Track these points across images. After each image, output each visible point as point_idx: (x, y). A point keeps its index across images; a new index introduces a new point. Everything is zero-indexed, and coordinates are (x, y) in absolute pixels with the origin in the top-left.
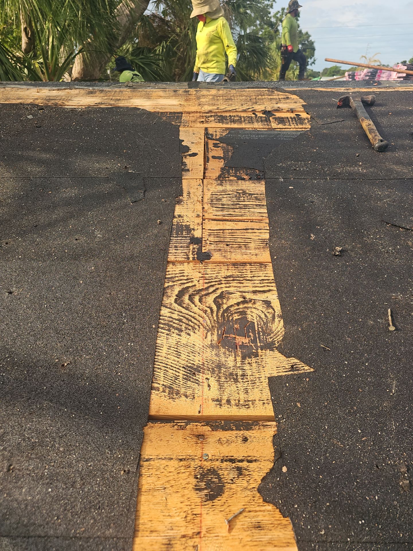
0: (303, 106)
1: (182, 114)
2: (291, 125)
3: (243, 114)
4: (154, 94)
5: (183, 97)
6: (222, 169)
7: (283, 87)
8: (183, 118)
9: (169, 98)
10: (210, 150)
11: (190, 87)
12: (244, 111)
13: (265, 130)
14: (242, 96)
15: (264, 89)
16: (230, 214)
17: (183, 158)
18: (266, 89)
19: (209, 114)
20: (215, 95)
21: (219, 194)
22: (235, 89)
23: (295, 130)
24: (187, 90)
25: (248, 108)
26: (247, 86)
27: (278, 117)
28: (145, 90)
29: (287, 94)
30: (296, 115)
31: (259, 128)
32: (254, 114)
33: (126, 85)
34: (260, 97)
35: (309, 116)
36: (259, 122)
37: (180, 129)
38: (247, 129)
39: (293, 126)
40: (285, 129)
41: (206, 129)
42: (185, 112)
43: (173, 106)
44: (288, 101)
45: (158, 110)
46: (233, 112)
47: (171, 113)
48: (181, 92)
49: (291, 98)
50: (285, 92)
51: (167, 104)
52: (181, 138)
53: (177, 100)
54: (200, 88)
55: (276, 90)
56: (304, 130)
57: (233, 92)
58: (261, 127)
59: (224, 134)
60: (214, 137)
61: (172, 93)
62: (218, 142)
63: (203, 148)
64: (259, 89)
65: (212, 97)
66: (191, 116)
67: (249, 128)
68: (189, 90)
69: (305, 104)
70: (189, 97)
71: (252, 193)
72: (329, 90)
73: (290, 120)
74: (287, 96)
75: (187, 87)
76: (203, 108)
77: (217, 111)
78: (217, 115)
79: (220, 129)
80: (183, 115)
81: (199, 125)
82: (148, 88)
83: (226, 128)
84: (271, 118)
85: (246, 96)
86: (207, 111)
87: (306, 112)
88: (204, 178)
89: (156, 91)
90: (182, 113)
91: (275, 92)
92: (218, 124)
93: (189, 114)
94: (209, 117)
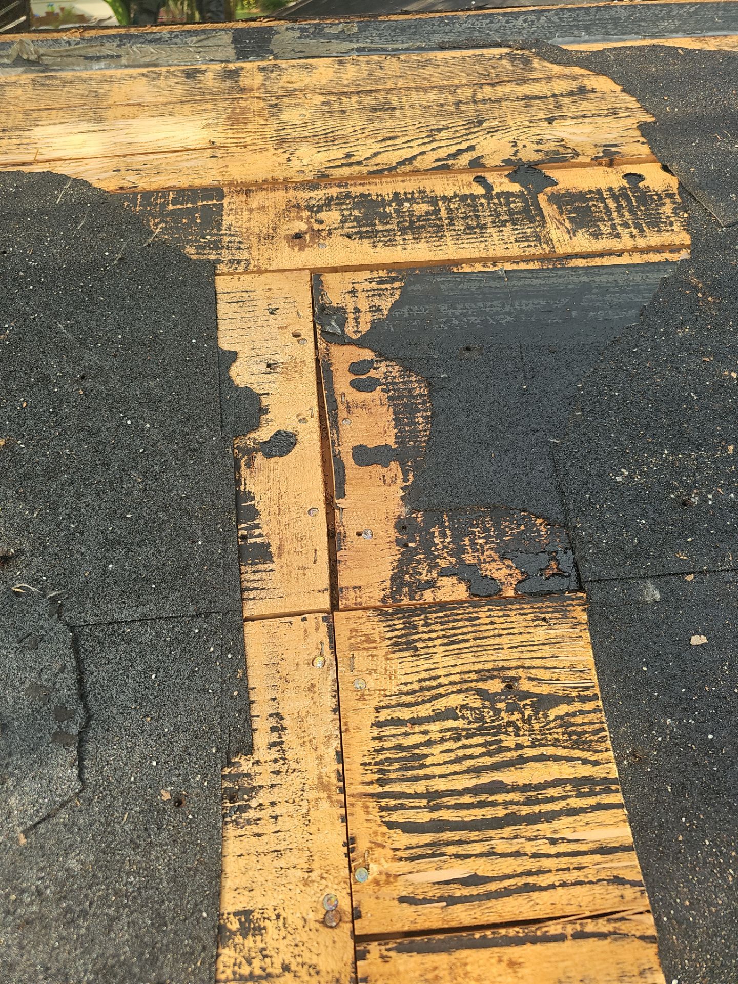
0: (644, 128)
1: (221, 196)
2: (618, 236)
3: (442, 186)
4: (118, 93)
5: (221, 105)
6: (402, 526)
7: (557, 41)
8: (227, 220)
9: (171, 114)
10: (342, 412)
11: (242, 55)
12: (443, 168)
13: (531, 266)
14: (425, 90)
15: (497, 51)
16: (474, 880)
17: (237, 468)
18: (504, 51)
19: (319, 194)
20: (330, 87)
21: (405, 714)
22: (395, 53)
23: (637, 259)
24: (232, 66)
25: (453, 149)
26: (437, 39)
27: (568, 193)
28: (85, 74)
29: (577, 70)
30: (626, 176)
31: (508, 259)
32: (480, 180)
33: (15, 55)
34: (487, 92)
35: (673, 182)
36: (503, 224)
37: (221, 283)
38: (466, 269)
39: (627, 242)
40: (602, 255)
41: (317, 277)
42: (231, 184)
43: (185, 156)
44: (586, 106)
45: (131, 179)
46: (404, 174)
47: (182, 194)
48: (210, 78)
49: (594, 91)
50: (567, 59)
51: (167, 145)
52: (226, 343)
53: (199, 121)
54: (276, 58)
55: (537, 54)
56: (667, 256)
57: (393, 66)
58: (516, 250)
59: (386, 304)
60: (349, 330)
61: (181, 87)
62: (368, 354)
63: (315, 401)
64: (478, 52)
65: (323, 99)
66: (254, 205)
67: (472, 261)
68: (239, 64)
69: (649, 119)
70: (243, 104)
71: (544, 690)
72: (711, 45)
73: (611, 204)
74: (579, 82)
75: (230, 52)
76: (295, 162)
77: (346, 171)
78: (348, 196)
79: (367, 275)
80: (225, 202)
81: (288, 256)
82: (96, 66)
83: (389, 267)
84: (542, 199)
85: (441, 88)
86: (310, 177)
87: (658, 160)
88: (334, 607)
89: (123, 79)
90: (216, 192)
91: (536, 63)
92: (355, 244)
93: (248, 193)
94: (320, 209)
